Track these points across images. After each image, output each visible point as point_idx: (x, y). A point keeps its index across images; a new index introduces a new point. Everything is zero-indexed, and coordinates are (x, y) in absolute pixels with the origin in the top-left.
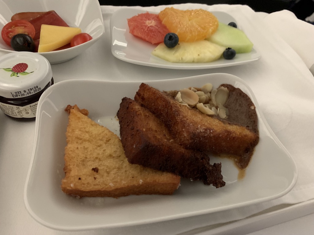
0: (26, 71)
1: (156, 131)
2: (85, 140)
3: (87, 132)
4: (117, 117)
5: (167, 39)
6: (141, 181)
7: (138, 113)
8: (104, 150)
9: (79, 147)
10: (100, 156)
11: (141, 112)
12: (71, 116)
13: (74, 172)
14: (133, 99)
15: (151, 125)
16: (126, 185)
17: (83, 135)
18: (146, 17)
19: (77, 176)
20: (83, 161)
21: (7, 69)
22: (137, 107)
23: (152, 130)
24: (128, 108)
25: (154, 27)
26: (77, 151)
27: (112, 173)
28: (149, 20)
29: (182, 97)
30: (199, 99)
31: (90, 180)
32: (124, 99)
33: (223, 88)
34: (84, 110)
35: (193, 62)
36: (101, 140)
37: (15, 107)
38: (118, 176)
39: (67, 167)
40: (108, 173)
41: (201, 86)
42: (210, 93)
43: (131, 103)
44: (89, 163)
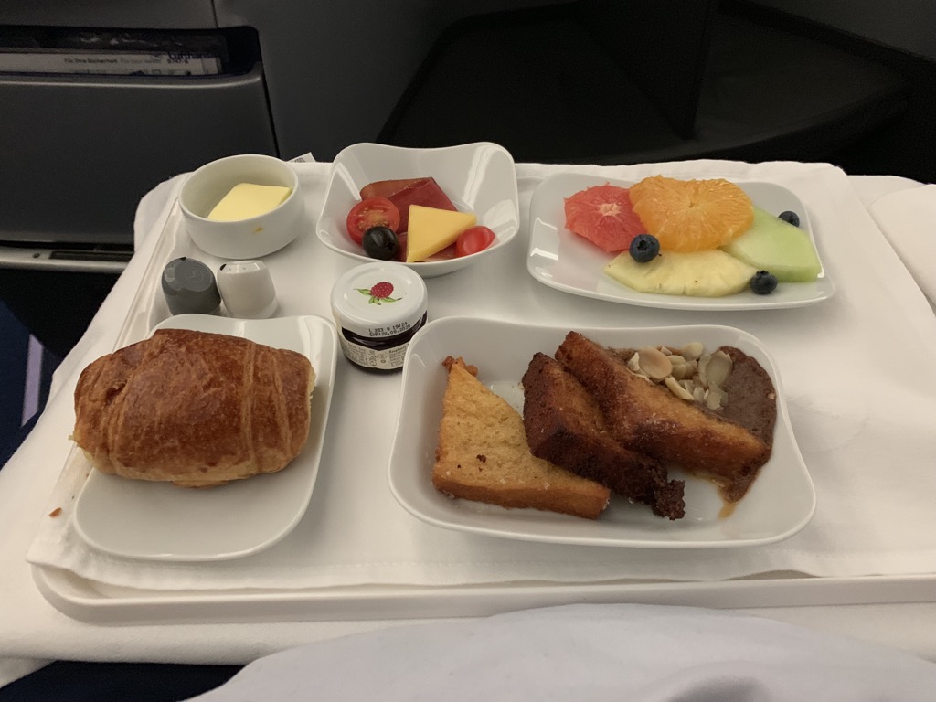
0: (391, 296)
1: (581, 413)
2: (470, 414)
3: (474, 402)
4: (521, 384)
5: (635, 246)
6: (547, 485)
7: (556, 382)
8: (497, 433)
9: (461, 422)
10: (490, 440)
11: (563, 381)
12: (452, 374)
13: (452, 456)
14: (553, 357)
15: (574, 404)
16: (524, 486)
17: (468, 406)
18: (601, 196)
19: (456, 462)
20: (465, 443)
21: (362, 291)
22: (557, 371)
23: (574, 412)
24: (541, 371)
25: (614, 218)
26: (457, 428)
27: (506, 466)
28: (607, 202)
29: (640, 362)
30: (674, 369)
31: (474, 470)
32: (537, 356)
33: (722, 353)
34: (472, 367)
35: (684, 294)
36: (494, 417)
37: (368, 350)
38: (514, 471)
39: (442, 448)
40: (500, 466)
41: (681, 346)
42: (698, 360)
43: (548, 363)
44: (474, 448)
